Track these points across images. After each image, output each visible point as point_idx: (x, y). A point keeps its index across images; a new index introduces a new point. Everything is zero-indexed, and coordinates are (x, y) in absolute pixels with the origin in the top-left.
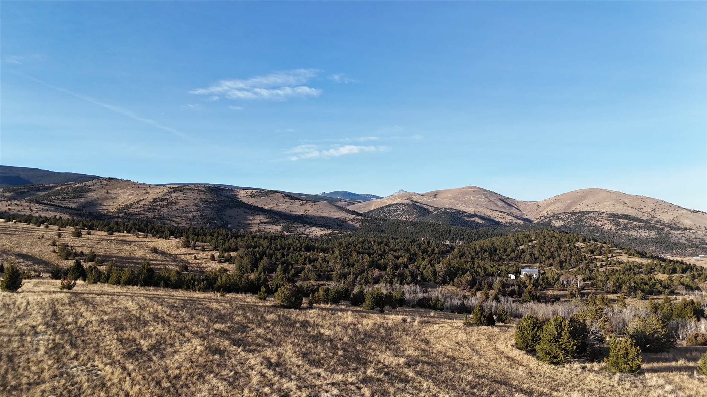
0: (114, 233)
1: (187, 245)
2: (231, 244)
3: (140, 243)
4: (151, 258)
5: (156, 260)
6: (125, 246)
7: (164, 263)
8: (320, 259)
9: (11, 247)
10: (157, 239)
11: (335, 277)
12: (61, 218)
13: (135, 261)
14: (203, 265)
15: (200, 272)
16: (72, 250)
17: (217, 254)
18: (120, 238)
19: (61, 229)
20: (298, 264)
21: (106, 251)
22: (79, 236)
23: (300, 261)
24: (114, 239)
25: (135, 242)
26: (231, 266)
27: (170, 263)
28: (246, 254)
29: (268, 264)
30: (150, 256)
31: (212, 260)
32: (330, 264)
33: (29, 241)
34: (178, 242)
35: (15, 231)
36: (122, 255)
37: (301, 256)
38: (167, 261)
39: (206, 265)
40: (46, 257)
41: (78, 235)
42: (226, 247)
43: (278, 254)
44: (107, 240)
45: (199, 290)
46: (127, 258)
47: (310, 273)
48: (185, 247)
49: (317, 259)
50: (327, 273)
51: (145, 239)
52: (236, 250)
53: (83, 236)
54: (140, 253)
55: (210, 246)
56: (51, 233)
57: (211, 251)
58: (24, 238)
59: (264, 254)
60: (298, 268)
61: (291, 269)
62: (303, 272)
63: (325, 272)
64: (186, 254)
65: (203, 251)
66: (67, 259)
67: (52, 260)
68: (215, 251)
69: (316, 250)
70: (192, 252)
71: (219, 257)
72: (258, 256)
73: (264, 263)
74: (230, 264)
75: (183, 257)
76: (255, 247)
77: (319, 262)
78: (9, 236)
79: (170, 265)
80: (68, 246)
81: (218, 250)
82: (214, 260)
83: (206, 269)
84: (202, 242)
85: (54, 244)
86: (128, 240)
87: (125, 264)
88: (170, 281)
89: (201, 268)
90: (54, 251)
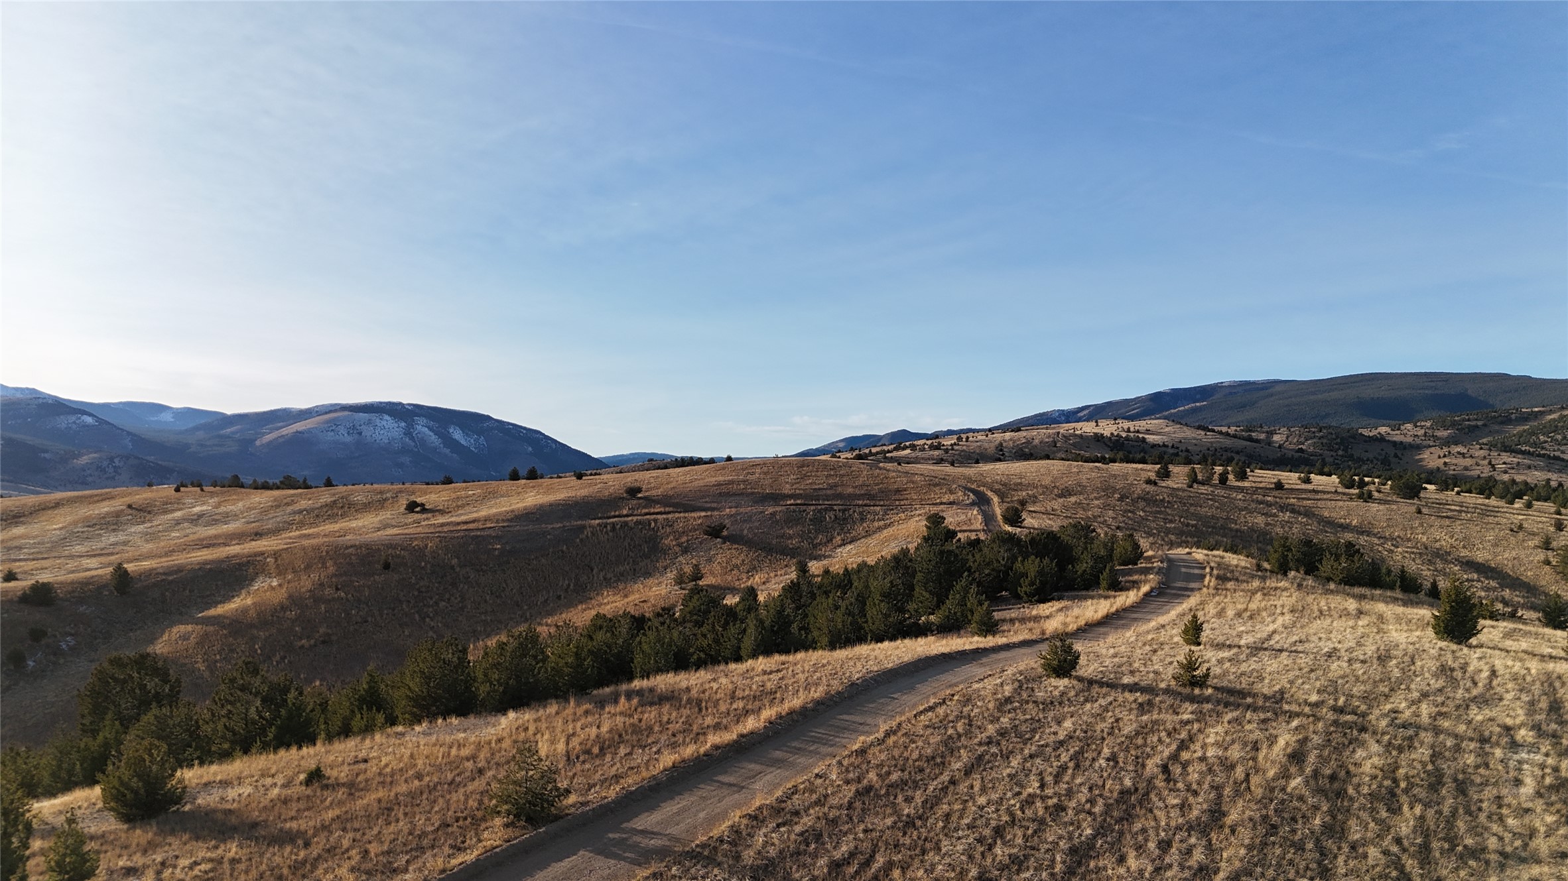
9: (1452, 546)
12: (1561, 485)
33: (1490, 536)
35: (1460, 511)
40: (1529, 573)
56: (1539, 519)
58: (1478, 528)
67: (1544, 583)
78: (1447, 522)
85: (1546, 545)
90: (1547, 562)
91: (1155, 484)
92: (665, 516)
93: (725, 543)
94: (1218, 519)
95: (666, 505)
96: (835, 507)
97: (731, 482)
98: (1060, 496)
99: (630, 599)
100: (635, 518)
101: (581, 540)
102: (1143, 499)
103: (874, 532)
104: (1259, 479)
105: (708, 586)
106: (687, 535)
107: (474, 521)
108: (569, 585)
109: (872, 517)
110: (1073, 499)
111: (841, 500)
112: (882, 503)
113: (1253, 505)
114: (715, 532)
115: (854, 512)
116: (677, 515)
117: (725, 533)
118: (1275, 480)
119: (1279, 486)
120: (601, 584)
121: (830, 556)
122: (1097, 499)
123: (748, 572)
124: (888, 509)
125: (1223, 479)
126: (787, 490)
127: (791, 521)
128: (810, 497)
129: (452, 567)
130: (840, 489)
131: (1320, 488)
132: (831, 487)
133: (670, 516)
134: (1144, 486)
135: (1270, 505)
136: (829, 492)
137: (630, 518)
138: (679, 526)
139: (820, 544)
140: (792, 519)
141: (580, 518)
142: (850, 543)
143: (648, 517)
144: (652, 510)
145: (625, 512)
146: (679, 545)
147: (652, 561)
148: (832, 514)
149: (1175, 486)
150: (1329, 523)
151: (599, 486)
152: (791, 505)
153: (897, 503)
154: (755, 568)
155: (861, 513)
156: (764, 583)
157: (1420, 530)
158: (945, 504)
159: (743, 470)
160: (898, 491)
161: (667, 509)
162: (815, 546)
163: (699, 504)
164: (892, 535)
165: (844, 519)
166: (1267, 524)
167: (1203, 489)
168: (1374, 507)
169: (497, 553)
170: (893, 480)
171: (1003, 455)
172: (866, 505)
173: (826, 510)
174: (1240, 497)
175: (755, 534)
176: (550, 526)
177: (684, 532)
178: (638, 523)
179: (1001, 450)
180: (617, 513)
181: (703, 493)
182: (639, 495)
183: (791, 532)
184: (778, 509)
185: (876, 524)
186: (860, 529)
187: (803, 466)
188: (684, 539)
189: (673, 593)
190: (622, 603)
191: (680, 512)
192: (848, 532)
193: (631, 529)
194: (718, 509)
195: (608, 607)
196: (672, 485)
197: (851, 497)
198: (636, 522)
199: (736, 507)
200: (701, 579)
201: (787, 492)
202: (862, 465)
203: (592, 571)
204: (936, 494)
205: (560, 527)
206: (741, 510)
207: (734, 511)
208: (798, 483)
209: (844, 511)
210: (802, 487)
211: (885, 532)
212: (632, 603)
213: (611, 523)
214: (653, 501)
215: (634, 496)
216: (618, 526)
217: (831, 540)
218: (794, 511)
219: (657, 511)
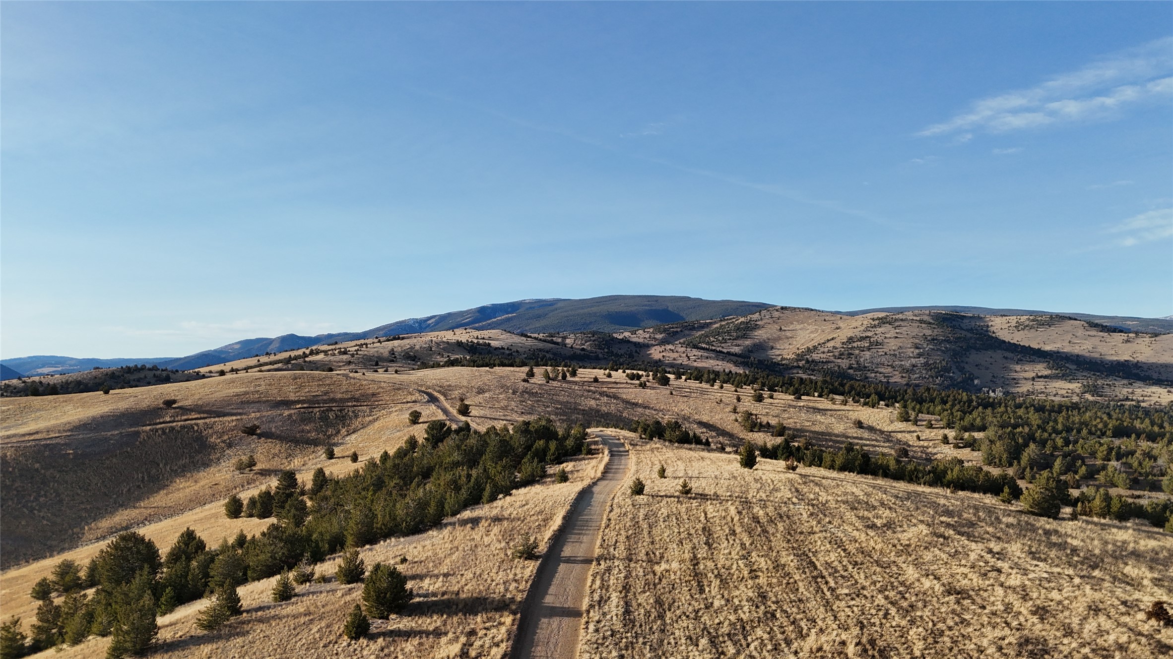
0: (803, 397)
1: (905, 418)
2: (974, 420)
3: (839, 413)
4: (855, 435)
5: (861, 439)
6: (819, 417)
7: (873, 443)
8: (1139, 452)
9: (691, 414)
10: (860, 407)
11: (1168, 486)
13: (833, 438)
14: (930, 450)
15: (926, 459)
16: (756, 419)
17: (951, 434)
18: (811, 404)
19: (738, 389)
20: (1095, 458)
21: (795, 423)
22: (760, 401)
23: (1100, 454)
24: (803, 406)
25: (831, 410)
26: (976, 454)
27: (882, 444)
28: (1000, 436)
29: (1038, 455)
30: (854, 432)
31: (944, 443)
32: (1160, 462)
33: (708, 406)
34: (891, 412)
35: (690, 392)
36: (817, 428)
37: (1101, 445)
38: (876, 440)
39: (935, 451)
40: (729, 427)
41: (759, 399)
42: (965, 423)
43: (1057, 439)
44: (795, 407)
45: (924, 484)
46: (822, 434)
47: (1116, 475)
48: (902, 421)
49: (1132, 453)
50: (1150, 477)
51: (843, 407)
52: (983, 428)
53: (765, 401)
54: (839, 428)
55: (941, 420)
56: (728, 395)
57: (942, 428)
58: (701, 402)
59: (1031, 437)
60: (1095, 465)
61: (1081, 466)
62: (1103, 473)
63: (1147, 475)
64: (904, 432)
65: (929, 428)
66: (752, 431)
67: (736, 432)
68: (949, 428)
69: (1133, 436)
70: (912, 430)
71: (955, 438)
72: (1020, 441)
73: (1031, 453)
74: (973, 450)
75: (899, 436)
76: (1015, 426)
77: (1137, 458)
78: (686, 399)
79: (882, 447)
80: (752, 414)
81: (953, 428)
82: (948, 443)
83: (936, 456)
84: (928, 413)
85: (735, 411)
86: (821, 407)
87: (822, 441)
88: (889, 470)
89: (927, 454)
90: (736, 420)
91: (528, 381)
92: (203, 421)
93: (260, 438)
94: (570, 403)
95: (199, 413)
96: (334, 409)
97: (246, 393)
98: (479, 393)
99: (202, 483)
100: (179, 424)
101: (140, 442)
102: (527, 393)
103: (368, 425)
104: (583, 376)
105: (261, 470)
106: (227, 434)
107: (37, 433)
108: (143, 477)
109: (362, 414)
110: (487, 395)
111: (336, 402)
112: (365, 404)
113: (586, 393)
114: (251, 431)
115: (348, 411)
116: (213, 420)
117: (258, 431)
118: (594, 377)
119: (596, 380)
120: (171, 475)
121: (342, 444)
122: (501, 393)
123: (287, 458)
124: (372, 408)
125: (564, 377)
126: (292, 397)
127: (305, 420)
128: (313, 402)
129: (37, 470)
130: (332, 395)
131: (618, 381)
132: (326, 393)
133: (207, 421)
134: (523, 383)
135: (594, 393)
136: (325, 397)
137: (174, 424)
138: (218, 427)
139: (332, 435)
140: (305, 418)
141: (131, 426)
142: (353, 432)
143: (189, 422)
144: (190, 417)
145: (168, 419)
146: (224, 442)
147: (205, 455)
148: (333, 413)
149: (539, 382)
150: (627, 402)
151: (132, 399)
152: (299, 408)
153: (377, 403)
154: (290, 455)
155: (353, 412)
156: (303, 465)
157: (673, 404)
158: (410, 402)
160: (373, 395)
161: (202, 415)
162: (329, 437)
163: (227, 411)
164: (383, 426)
165: (343, 417)
166: (597, 405)
167: (555, 384)
168: (648, 391)
169: (71, 456)
170: (367, 387)
171: (395, 357)
172: (354, 406)
173: (327, 410)
174: (576, 388)
175: (282, 431)
176: (109, 433)
177: (223, 432)
178: (183, 427)
179: (393, 354)
180: (161, 420)
181: (227, 401)
182: (174, 406)
183: (308, 428)
184: (292, 411)
185: (367, 419)
186: (356, 423)
188: (226, 437)
189: (236, 476)
190: (197, 487)
191: (214, 417)
192: (349, 426)
193: (179, 432)
194: (245, 414)
195: (187, 490)
196: (197, 397)
197: (342, 400)
198: (181, 426)
199: (258, 412)
200: (254, 465)
201: (293, 399)
202: (339, 377)
203: (158, 465)
204: (401, 396)
205: (117, 434)
206: (264, 414)
207: (258, 414)
208: (299, 391)
209: (341, 411)
210: (303, 394)
211: (377, 425)
212: (207, 486)
213: (160, 429)
214: (188, 410)
215: (170, 406)
216: (167, 431)
217: (338, 432)
218: (305, 413)
219: (194, 417)
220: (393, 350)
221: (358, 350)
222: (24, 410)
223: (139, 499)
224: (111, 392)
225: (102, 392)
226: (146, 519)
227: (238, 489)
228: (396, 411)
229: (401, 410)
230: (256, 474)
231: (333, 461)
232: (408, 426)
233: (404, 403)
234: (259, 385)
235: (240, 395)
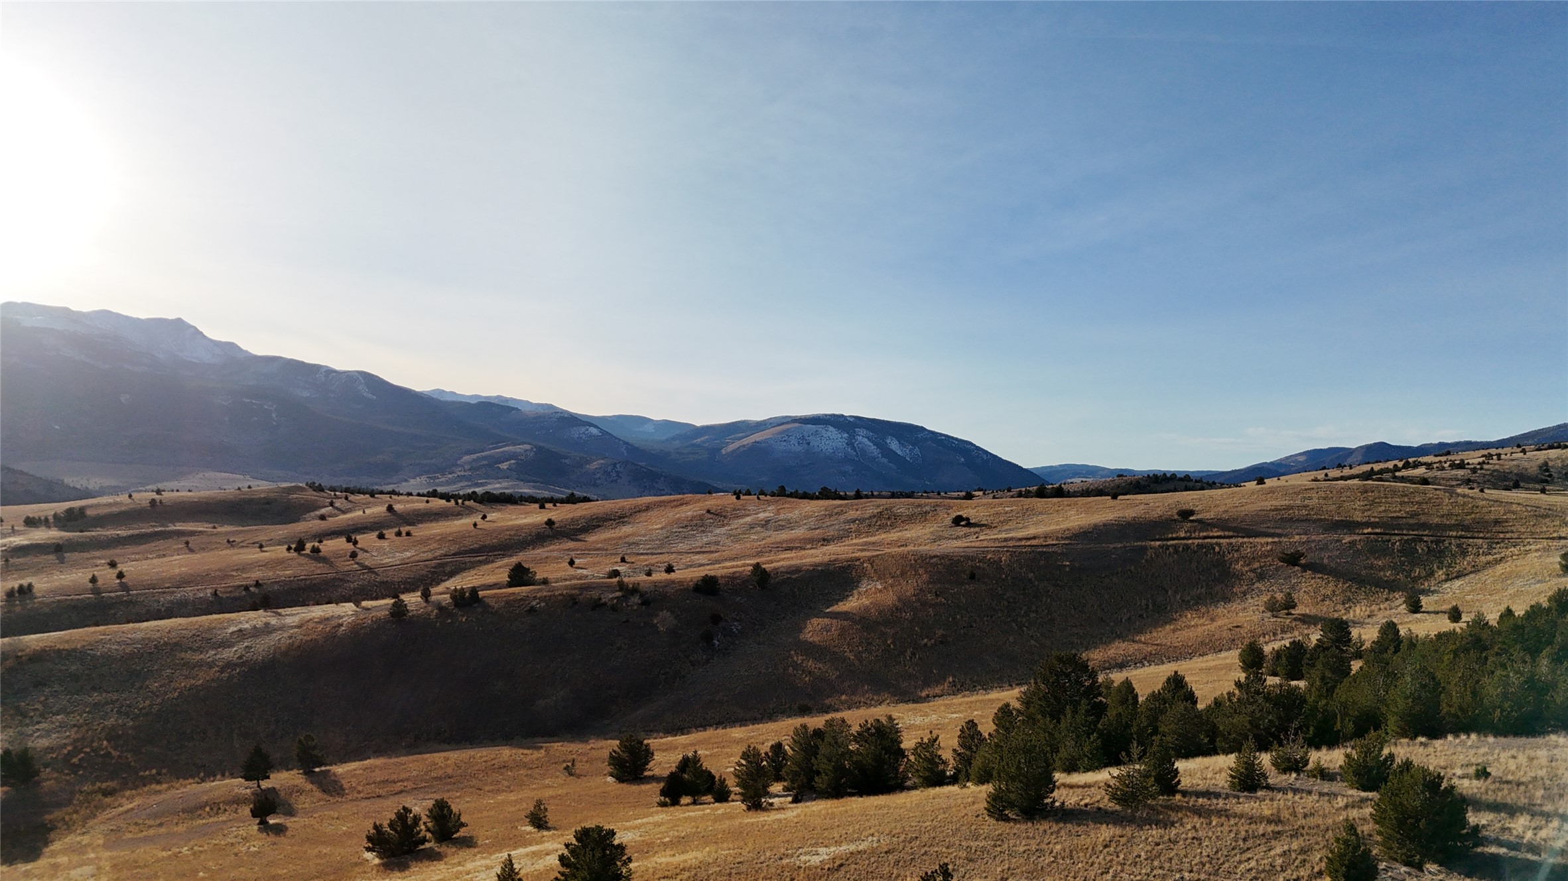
92: (1227, 540)
93: (1305, 571)
95: (1223, 530)
96: (1425, 539)
97: (1289, 508)
99: (1219, 623)
100: (1196, 541)
101: (1146, 560)
103: (1484, 568)
105: (1302, 615)
106: (1259, 561)
107: (1034, 538)
108: (1147, 605)
109: (1475, 551)
111: (1430, 530)
112: (1481, 535)
114: (1292, 559)
115: (1450, 544)
116: (1241, 540)
117: (1303, 561)
120: (1181, 607)
121: (1433, 592)
123: (1343, 604)
124: (1493, 542)
126: (1358, 517)
127: (1376, 552)
128: (1390, 526)
129: (1030, 580)
130: (1423, 519)
132: (1414, 515)
133: (1233, 541)
136: (1412, 521)
137: (1190, 541)
138: (1247, 551)
139: (1420, 578)
140: (1377, 548)
141: (1138, 539)
142: (1457, 577)
143: (1209, 540)
144: (1211, 534)
145: (1182, 534)
146: (1253, 571)
147: (1226, 586)
148: (1423, 545)
151: (1142, 507)
152: (1368, 534)
153: (1502, 536)
154: (1350, 600)
155: (1459, 546)
156: (1369, 616)
158: (1564, 538)
159: (1298, 494)
160: (1497, 522)
161: (1227, 533)
162: (1415, 580)
163: (1261, 530)
164: (1511, 572)
165: (1440, 552)
169: (1067, 569)
170: (1485, 510)
171: (1550, 476)
172: (1461, 537)
173: (1414, 540)
175: (1339, 564)
176: (1112, 546)
177: (1253, 558)
178: (1200, 546)
179: (1547, 470)
180: (1174, 536)
181: (1262, 517)
182: (1191, 518)
183: (1380, 563)
184: (1357, 538)
185: (1483, 559)
186: (1464, 563)
187: (1366, 492)
188: (1256, 565)
189: (1266, 619)
190: (1212, 627)
191: (1243, 537)
192: (1450, 566)
193: (1195, 552)
194: (1285, 536)
195: (1200, 629)
196: (1222, 509)
197: (1438, 527)
198: (1198, 545)
199: (1306, 534)
200: (1294, 607)
201: (1359, 519)
202: (1438, 492)
203: (1167, 592)
204: (1547, 526)
205: (1121, 547)
206: (1313, 537)
207: (1304, 538)
208: (1369, 510)
209: (1437, 542)
210: (1375, 514)
211: (1500, 569)
212: (1226, 627)
213: (1172, 545)
214: (1209, 524)
215: (1187, 518)
216: (1181, 549)
217: (1431, 574)
218: (1377, 541)
219: (1216, 534)
220: (1546, 464)
221: (1484, 463)
222: (1026, 513)
223: (1140, 631)
224: (1119, 497)
225: (1110, 497)
226: (1145, 659)
227: (1267, 637)
228: (1537, 550)
229: (1547, 550)
230: (1295, 619)
231: (1418, 616)
232: (1559, 576)
233: (1553, 538)
234: (1310, 498)
235: (1280, 510)
